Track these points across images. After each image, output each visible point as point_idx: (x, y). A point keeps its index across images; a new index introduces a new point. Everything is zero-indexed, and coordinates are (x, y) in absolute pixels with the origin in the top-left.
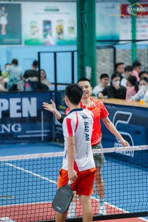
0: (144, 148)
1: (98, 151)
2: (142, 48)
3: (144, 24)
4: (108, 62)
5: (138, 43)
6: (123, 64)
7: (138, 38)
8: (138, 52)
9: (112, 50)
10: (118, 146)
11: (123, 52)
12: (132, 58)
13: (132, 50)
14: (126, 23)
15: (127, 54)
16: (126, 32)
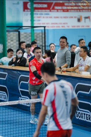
0: (38, 100)
1: (7, 103)
2: (38, 32)
3: (39, 16)
4: (15, 41)
5: (35, 29)
6: (24, 42)
7: (35, 25)
8: (35, 35)
9: (17, 33)
10: (22, 99)
11: (25, 35)
12: (31, 39)
13: (31, 33)
14: (27, 15)
15: (28, 36)
16: (27, 21)
